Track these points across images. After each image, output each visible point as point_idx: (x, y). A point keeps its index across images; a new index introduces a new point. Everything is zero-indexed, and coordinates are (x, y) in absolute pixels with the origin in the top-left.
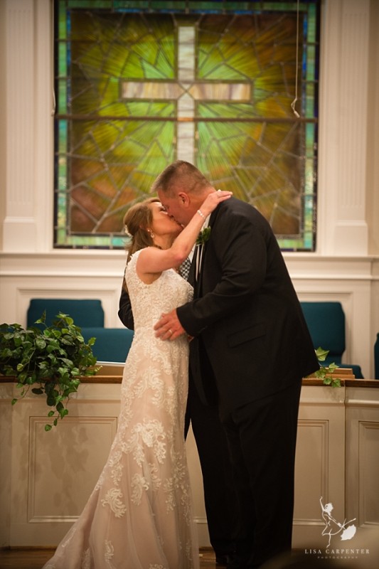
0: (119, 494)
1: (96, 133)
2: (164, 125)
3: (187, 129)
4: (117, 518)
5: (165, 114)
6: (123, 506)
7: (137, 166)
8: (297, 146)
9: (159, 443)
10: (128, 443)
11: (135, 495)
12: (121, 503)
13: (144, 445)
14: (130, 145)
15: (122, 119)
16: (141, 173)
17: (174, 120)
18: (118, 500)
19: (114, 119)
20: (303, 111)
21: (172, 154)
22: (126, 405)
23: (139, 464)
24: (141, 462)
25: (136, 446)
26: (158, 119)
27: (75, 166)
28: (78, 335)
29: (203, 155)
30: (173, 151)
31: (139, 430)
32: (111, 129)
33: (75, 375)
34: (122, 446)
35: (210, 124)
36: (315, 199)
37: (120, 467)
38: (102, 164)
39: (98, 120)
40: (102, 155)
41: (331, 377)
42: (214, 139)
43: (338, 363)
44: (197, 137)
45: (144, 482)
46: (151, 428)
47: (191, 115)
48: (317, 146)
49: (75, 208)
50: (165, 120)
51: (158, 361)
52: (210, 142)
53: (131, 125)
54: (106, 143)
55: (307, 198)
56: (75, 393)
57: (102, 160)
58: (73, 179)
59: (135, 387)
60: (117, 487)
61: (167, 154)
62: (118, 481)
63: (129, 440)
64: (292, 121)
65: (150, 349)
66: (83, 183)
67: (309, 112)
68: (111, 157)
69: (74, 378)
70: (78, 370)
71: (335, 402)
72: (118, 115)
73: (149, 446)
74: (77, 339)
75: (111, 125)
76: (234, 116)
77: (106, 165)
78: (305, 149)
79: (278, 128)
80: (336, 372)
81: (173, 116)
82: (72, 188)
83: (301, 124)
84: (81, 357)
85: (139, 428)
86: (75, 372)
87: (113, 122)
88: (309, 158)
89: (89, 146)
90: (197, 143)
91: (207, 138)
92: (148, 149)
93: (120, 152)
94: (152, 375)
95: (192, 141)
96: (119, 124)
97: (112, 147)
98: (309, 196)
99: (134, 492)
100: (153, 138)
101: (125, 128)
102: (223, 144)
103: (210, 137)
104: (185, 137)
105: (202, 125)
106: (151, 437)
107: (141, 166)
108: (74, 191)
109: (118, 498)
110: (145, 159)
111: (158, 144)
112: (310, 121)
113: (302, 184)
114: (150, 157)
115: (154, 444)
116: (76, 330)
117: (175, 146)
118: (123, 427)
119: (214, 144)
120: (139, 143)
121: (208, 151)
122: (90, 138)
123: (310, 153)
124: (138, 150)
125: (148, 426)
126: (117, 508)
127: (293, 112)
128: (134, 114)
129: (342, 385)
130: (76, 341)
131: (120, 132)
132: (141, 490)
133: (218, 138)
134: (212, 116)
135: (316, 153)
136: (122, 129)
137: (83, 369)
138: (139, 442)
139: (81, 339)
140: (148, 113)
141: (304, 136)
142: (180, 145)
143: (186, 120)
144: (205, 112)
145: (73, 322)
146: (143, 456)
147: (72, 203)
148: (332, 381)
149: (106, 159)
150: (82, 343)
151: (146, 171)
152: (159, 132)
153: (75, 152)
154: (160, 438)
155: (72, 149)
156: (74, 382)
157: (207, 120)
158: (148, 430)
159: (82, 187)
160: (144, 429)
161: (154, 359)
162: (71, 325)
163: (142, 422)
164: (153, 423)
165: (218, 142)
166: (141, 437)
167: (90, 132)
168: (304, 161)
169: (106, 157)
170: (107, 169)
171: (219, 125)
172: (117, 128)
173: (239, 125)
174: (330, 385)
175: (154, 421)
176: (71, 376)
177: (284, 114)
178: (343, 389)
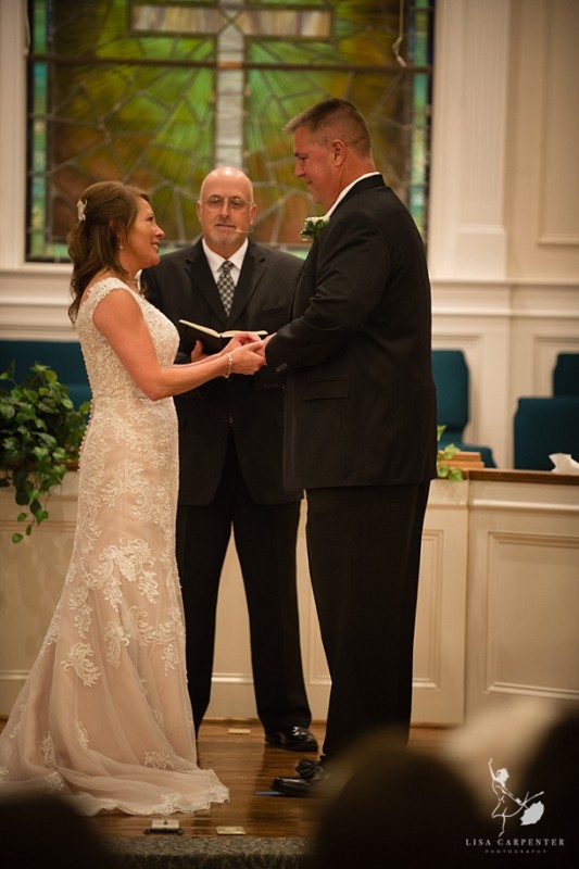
0: (88, 651)
1: (93, 84)
2: (196, 74)
3: (232, 81)
4: (88, 687)
5: (199, 56)
6: (96, 669)
7: (154, 136)
8: (400, 109)
9: (147, 574)
10: (95, 574)
11: (111, 654)
12: (92, 664)
13: (122, 578)
14: (144, 104)
15: (131, 63)
16: (161, 147)
17: (212, 66)
18: (87, 660)
19: (121, 62)
20: (410, 55)
21: (209, 119)
22: (89, 516)
23: (115, 606)
24: (118, 604)
25: (110, 580)
26: (187, 64)
27: (59, 137)
28: (64, 397)
29: (256, 121)
30: (211, 114)
31: (114, 555)
32: (114, 79)
33: (60, 459)
34: (86, 579)
35: (269, 74)
36: (427, 192)
37: (88, 610)
38: (100, 132)
39: (95, 64)
40: (102, 118)
41: (449, 466)
42: (274, 97)
43: (459, 443)
44: (248, 93)
45: (122, 633)
46: (132, 552)
47: (238, 59)
48: (431, 110)
49: (59, 201)
50: (199, 65)
51: (139, 450)
52: (268, 102)
53: (147, 73)
54: (107, 100)
55: (414, 190)
56: (59, 486)
57: (101, 126)
58: (55, 154)
59: (103, 490)
60: (85, 641)
61: (201, 119)
62: (85, 632)
63: (96, 571)
64: (395, 71)
65: (126, 433)
66: (71, 162)
67: (419, 58)
68: (115, 122)
69: (58, 464)
70: (63, 451)
71: (453, 503)
72: (127, 57)
73: (130, 580)
74: (62, 405)
75: (115, 72)
76: (305, 62)
77: (108, 134)
78: (412, 115)
79: (371, 80)
80: (456, 458)
81: (211, 60)
82: (54, 169)
83: (407, 75)
84: (68, 433)
85: (114, 553)
86: (59, 454)
87: (119, 68)
88: (419, 128)
89: (80, 105)
90: (247, 103)
91: (264, 95)
92: (171, 111)
93: (127, 114)
94: (129, 472)
95: (239, 99)
96: (128, 72)
97: (117, 107)
98: (418, 186)
99: (109, 648)
100: (180, 93)
101: (137, 77)
102: (287, 104)
103: (268, 94)
104: (229, 93)
105: (255, 75)
106: (133, 566)
107: (161, 137)
108: (57, 174)
109: (87, 657)
110: (168, 126)
111: (188, 103)
112: (421, 70)
113: (407, 168)
114: (176, 122)
115: (137, 577)
116: (61, 391)
117: (213, 106)
118: (86, 551)
119: (274, 105)
120: (158, 100)
121: (263, 115)
122: (82, 92)
123: (420, 120)
124: (157, 113)
125: (128, 550)
126: (86, 673)
127: (395, 57)
128: (151, 56)
129: (464, 478)
130: (61, 406)
131: (129, 84)
132: (119, 646)
133: (280, 94)
134: (270, 60)
135: (429, 121)
136: (131, 78)
137: (72, 449)
138: (113, 573)
139: (68, 404)
140: (172, 54)
141: (411, 95)
142: (222, 105)
143: (230, 67)
144: (261, 55)
145: (55, 377)
146: (121, 595)
147: (54, 192)
148: (450, 472)
149: (107, 125)
150: (70, 410)
151: (168, 145)
152: (189, 84)
153: (60, 113)
154: (146, 566)
155: (55, 109)
156: (58, 469)
157: (263, 67)
158: (128, 556)
159: (70, 169)
160: (121, 554)
161: (133, 448)
162: (54, 382)
163: (118, 544)
164: (134, 544)
165: (279, 101)
166: (116, 566)
167: (83, 83)
168: (410, 133)
169: (108, 122)
170: (108, 141)
171: (281, 75)
172: (124, 78)
173: (313, 76)
174: (447, 478)
175: (136, 541)
176: (54, 462)
177: (380, 59)
178: (466, 483)
